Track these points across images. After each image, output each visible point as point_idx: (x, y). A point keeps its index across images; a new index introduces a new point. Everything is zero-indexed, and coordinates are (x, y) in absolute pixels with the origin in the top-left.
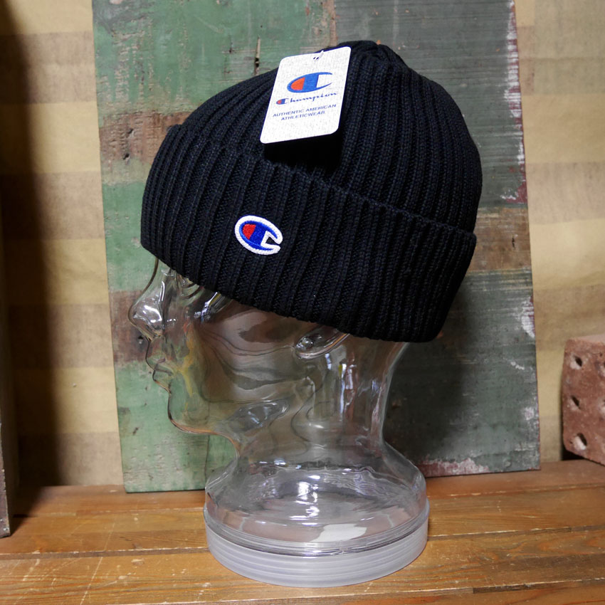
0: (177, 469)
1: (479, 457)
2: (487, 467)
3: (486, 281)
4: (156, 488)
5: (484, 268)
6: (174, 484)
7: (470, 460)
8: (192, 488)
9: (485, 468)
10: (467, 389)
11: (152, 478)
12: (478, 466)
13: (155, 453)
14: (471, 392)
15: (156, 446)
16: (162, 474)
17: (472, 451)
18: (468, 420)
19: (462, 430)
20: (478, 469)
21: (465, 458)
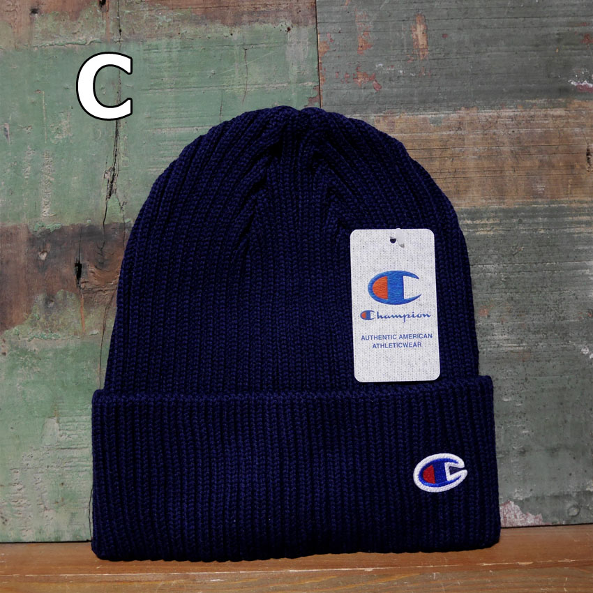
0: (46, 509)
1: (527, 500)
2: (540, 516)
3: (545, 216)
4: (12, 536)
5: (541, 196)
6: (40, 531)
7: (512, 503)
8: (68, 539)
9: (536, 518)
10: (511, 391)
11: (6, 520)
12: (526, 514)
13: (10, 482)
14: (517, 395)
15: (13, 471)
16: (21, 515)
17: (516, 490)
18: (510, 440)
19: (501, 456)
20: (525, 520)
21: (505, 501)
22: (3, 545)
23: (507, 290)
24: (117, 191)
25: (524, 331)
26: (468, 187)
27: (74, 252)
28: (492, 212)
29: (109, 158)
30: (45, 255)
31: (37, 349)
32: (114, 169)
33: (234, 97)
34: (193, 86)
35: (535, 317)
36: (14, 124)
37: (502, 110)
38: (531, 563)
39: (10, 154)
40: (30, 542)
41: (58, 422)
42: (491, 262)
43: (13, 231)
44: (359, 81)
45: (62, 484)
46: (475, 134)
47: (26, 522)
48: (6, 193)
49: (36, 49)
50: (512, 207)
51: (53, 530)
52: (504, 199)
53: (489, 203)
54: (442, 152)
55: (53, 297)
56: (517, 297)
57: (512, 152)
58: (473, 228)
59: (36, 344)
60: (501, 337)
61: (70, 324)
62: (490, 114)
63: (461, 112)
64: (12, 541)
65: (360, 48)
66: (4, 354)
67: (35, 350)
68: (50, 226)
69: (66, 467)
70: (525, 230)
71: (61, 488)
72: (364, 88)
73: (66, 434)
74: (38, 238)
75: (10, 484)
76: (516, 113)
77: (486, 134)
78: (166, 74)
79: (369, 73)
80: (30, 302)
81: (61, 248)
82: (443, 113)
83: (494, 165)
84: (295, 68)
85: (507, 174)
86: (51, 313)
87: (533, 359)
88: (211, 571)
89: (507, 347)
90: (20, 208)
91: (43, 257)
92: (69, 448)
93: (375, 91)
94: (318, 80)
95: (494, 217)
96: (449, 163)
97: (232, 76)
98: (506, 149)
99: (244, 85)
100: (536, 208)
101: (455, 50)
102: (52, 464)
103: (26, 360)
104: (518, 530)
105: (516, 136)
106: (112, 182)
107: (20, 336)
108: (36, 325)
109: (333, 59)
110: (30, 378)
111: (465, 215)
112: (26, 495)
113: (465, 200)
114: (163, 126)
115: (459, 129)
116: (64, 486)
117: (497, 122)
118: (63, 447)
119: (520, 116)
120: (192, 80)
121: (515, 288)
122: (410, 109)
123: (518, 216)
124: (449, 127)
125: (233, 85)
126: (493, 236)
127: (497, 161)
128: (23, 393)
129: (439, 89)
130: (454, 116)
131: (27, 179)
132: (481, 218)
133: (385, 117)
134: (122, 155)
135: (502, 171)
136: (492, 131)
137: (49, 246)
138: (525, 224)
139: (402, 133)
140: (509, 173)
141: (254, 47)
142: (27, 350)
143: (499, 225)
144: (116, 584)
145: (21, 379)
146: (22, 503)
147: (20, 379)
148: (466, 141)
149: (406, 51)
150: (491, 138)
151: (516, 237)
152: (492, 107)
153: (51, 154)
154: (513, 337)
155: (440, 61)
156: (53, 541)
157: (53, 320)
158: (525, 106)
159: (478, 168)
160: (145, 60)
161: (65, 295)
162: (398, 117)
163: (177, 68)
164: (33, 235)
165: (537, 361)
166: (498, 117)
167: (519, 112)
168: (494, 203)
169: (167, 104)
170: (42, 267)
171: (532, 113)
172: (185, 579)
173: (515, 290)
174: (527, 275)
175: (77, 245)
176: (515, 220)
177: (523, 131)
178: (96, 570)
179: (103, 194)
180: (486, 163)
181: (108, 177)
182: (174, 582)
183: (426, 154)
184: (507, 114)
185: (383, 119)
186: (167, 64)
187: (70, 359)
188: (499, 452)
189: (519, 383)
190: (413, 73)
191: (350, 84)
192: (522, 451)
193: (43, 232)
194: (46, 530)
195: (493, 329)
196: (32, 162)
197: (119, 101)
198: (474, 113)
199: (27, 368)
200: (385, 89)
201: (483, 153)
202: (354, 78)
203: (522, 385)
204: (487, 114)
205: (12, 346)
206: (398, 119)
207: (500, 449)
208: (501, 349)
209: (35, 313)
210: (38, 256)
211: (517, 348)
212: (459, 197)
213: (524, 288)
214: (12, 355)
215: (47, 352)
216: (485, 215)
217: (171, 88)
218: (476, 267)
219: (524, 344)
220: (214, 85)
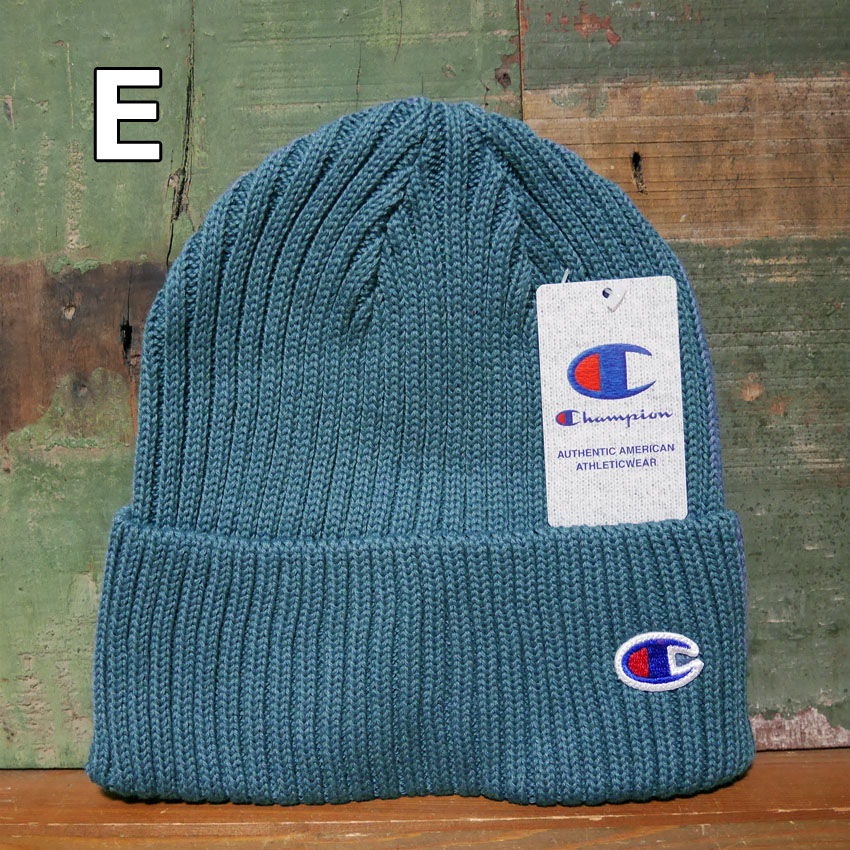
0: (75, 716)
1: (838, 706)
4: (22, 758)
6: (67, 752)
7: (815, 710)
10: (818, 533)
11: (13, 735)
12: (837, 729)
13: (19, 674)
14: (828, 541)
15: (22, 657)
16: (35, 726)
17: (822, 691)
18: (815, 612)
19: (799, 636)
20: (835, 737)
21: (804, 707)
22: (9, 772)
23: (816, 373)
24: (190, 208)
25: (842, 439)
26: (758, 204)
27: (119, 307)
28: (796, 245)
29: (176, 153)
30: (72, 311)
31: (60, 464)
32: (184, 171)
33: (380, 54)
34: (314, 35)
36: (20, 97)
37: (814, 79)
39: (14, 146)
40: (50, 769)
41: (95, 580)
42: (793, 327)
43: (20, 272)
44: (584, 28)
46: (771, 118)
47: (43, 737)
48: (8, 210)
50: (828, 237)
52: (814, 225)
53: (790, 231)
54: (717, 147)
55: (86, 380)
56: (832, 383)
57: (829, 147)
58: (763, 271)
59: (59, 455)
60: (804, 448)
61: (113, 423)
62: (795, 85)
63: (749, 80)
64: (23, 767)
66: (7, 471)
67: (57, 465)
68: (80, 264)
70: (848, 274)
72: (593, 41)
74: (61, 285)
75: (18, 678)
76: (838, 84)
77: (788, 118)
78: (268, 15)
79: (599, 15)
80: (49, 387)
81: (98, 300)
82: (719, 83)
83: (800, 169)
84: (480, 6)
85: (821, 183)
86: (82, 406)
88: (344, 820)
89: (815, 463)
90: (32, 235)
91: (70, 314)
93: (610, 46)
94: (516, 27)
95: (799, 254)
96: (727, 165)
97: (377, 18)
98: (821, 143)
99: (397, 34)
102: (86, 647)
103: (42, 481)
104: (823, 753)
105: (837, 121)
106: (181, 193)
107: (33, 442)
108: (58, 425)
110: (50, 509)
111: (752, 251)
112: (44, 696)
113: (752, 226)
114: (264, 101)
115: (746, 108)
117: (806, 98)
119: (844, 88)
120: (311, 26)
121: (830, 369)
122: (666, 76)
123: (836, 253)
124: (728, 106)
125: (378, 34)
126: (796, 285)
127: (805, 161)
128: (39, 532)
129: (713, 43)
130: (737, 87)
131: (42, 187)
132: (778, 255)
133: (624, 89)
134: (197, 149)
135: (812, 179)
136: (799, 112)
137: (78, 296)
138: (847, 265)
139: (652, 114)
140: (824, 181)
142: (44, 464)
143: (805, 266)
144: (194, 840)
145: (35, 510)
146: (37, 708)
147: (32, 511)
148: (755, 129)
150: (797, 124)
151: (831, 287)
152: (799, 73)
153: (80, 147)
154: (824, 448)
159: (774, 173)
161: (104, 376)
162: (645, 89)
163: (287, 6)
164: (53, 279)
166: (809, 90)
167: (842, 82)
168: (799, 230)
169: (271, 65)
170: (68, 331)
172: (303, 832)
173: (828, 373)
174: (847, 347)
175: (124, 295)
176: (831, 259)
177: (847, 114)
178: (161, 816)
179: (166, 213)
180: (787, 166)
181: (175, 184)
182: (288, 838)
183: (691, 149)
184: (823, 85)
185: (623, 94)
187: (113, 480)
188: (797, 631)
189: (830, 522)
190: (671, 16)
191: (569, 34)
192: (833, 629)
193: (69, 275)
194: (75, 749)
195: (792, 434)
196: (50, 158)
197: (192, 60)
198: (769, 82)
199: (45, 493)
200: (625, 43)
201: (783, 149)
202: (575, 25)
203: (836, 525)
204: (791, 84)
205: (19, 458)
206: (647, 93)
207: (798, 626)
208: (805, 467)
209: (57, 405)
210: (61, 313)
211: (830, 465)
212: (742, 221)
213: (843, 369)
214: (19, 473)
215: (76, 467)
216: (783, 251)
217: (278, 39)
218: (767, 335)
219: (841, 459)
220: (347, 33)
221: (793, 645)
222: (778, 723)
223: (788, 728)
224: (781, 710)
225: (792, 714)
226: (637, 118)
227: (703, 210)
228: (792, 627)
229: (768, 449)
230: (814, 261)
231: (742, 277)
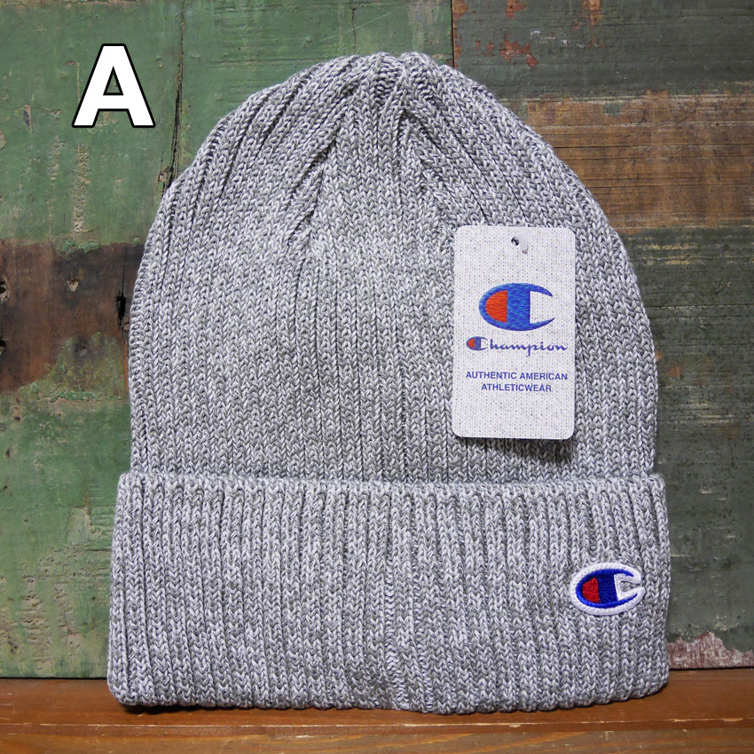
0: (70, 632)
1: (732, 630)
4: (23, 669)
6: (62, 663)
7: (712, 635)
8: (99, 675)
9: (745, 656)
10: (712, 479)
11: (16, 647)
12: (732, 651)
13: (22, 594)
14: (720, 486)
15: (26, 579)
16: (36, 641)
17: (718, 618)
18: (710, 548)
19: (697, 569)
20: (730, 658)
21: (703, 631)
22: (11, 681)
23: (707, 341)
25: (730, 398)
26: (655, 199)
27: (115, 281)
28: (688, 233)
29: (165, 154)
30: (76, 285)
31: (62, 413)
32: (172, 169)
34: (281, 57)
35: (745, 379)
36: (37, 107)
37: (702, 95)
38: (741, 719)
39: (31, 147)
40: (47, 678)
41: (89, 513)
42: (686, 303)
43: (33, 251)
44: (508, 53)
45: (94, 598)
46: (665, 128)
47: (42, 650)
48: (25, 199)
49: (70, 5)
50: (715, 227)
51: (79, 661)
52: (704, 217)
53: (683, 221)
54: (620, 151)
55: (86, 342)
56: (721, 350)
57: (715, 151)
58: (660, 256)
59: (61, 406)
60: (698, 406)
61: (107, 379)
62: (687, 100)
63: (646, 97)
64: (23, 676)
65: (509, 10)
66: (18, 419)
67: (60, 415)
68: (83, 245)
69: (98, 575)
70: (733, 259)
71: (92, 605)
72: (515, 63)
73: (99, 530)
74: (67, 262)
75: (22, 598)
76: (721, 99)
77: (680, 128)
78: (245, 41)
79: (521, 43)
80: (55, 349)
81: (98, 275)
82: (621, 99)
83: (691, 170)
84: (421, 35)
85: (709, 182)
86: (82, 365)
87: (742, 437)
88: (296, 724)
89: (707, 419)
90: (44, 221)
91: (74, 287)
92: (103, 550)
93: (529, 68)
94: (451, 51)
95: (691, 241)
96: (628, 166)
97: (335, 45)
98: (707, 148)
100: (748, 228)
101: (638, 14)
102: (80, 571)
103: (47, 428)
104: (720, 672)
105: (721, 130)
107: (40, 395)
108: (61, 381)
109: (472, 23)
110: (53, 452)
111: (650, 238)
112: (44, 614)
113: (650, 217)
115: (644, 120)
116: (96, 601)
117: (695, 111)
118: (95, 548)
119: (726, 103)
120: (280, 50)
121: (719, 339)
122: (576, 93)
123: (723, 240)
124: (629, 117)
126: (689, 267)
127: (695, 164)
128: (42, 472)
129: (616, 65)
130: (637, 102)
131: (53, 181)
132: (672, 242)
133: (542, 103)
134: (183, 150)
135: (701, 179)
136: (689, 123)
137: (81, 272)
138: (732, 251)
139: (565, 125)
140: (711, 180)
141: (365, 5)
142: (49, 414)
143: (696, 251)
144: (164, 739)
145: (40, 453)
146: (37, 624)
147: (38, 454)
148: (652, 137)
149: (571, 13)
150: (688, 133)
151: (719, 269)
152: (688, 91)
153: (86, 148)
154: (715, 406)
155: (618, 28)
156: (79, 676)
157: (85, 373)
158: (734, 91)
159: (670, 174)
160: (217, 22)
161: (102, 340)
162: (559, 103)
163: (260, 34)
164: (60, 258)
165: (748, 439)
166: (697, 104)
167: (725, 98)
168: (690, 221)
169: (246, 82)
170: (72, 301)
171: (744, 100)
172: (260, 734)
173: (718, 341)
174: (734, 321)
175: (119, 271)
176: (719, 246)
177: (730, 124)
178: (138, 719)
180: (680, 167)
181: (164, 179)
182: (246, 738)
183: (598, 153)
184: (709, 100)
185: (541, 107)
186: (246, 28)
187: (107, 427)
188: (695, 565)
189: (722, 470)
190: (581, 43)
191: (494, 58)
192: (727, 563)
193: (75, 254)
194: (69, 661)
195: (687, 394)
196: (60, 158)
197: (180, 78)
198: (663, 98)
199: (49, 438)
200: (543, 65)
201: (676, 153)
202: (500, 50)
203: (727, 472)
204: (681, 100)
205: (28, 408)
206: (560, 106)
207: (696, 561)
208: (699, 422)
209: (61, 364)
210: (67, 286)
211: (721, 421)
212: (641, 214)
213: (730, 338)
214: (28, 421)
215: (76, 416)
216: (677, 238)
217: (252, 60)
218: (664, 310)
219: (730, 416)
220: (310, 57)
221: (692, 577)
222: (680, 645)
223: (688, 650)
224: (683, 634)
225: (692, 637)
226: (552, 127)
227: (609, 203)
228: (691, 561)
229: (667, 407)
230: (704, 247)
231: (643, 260)
